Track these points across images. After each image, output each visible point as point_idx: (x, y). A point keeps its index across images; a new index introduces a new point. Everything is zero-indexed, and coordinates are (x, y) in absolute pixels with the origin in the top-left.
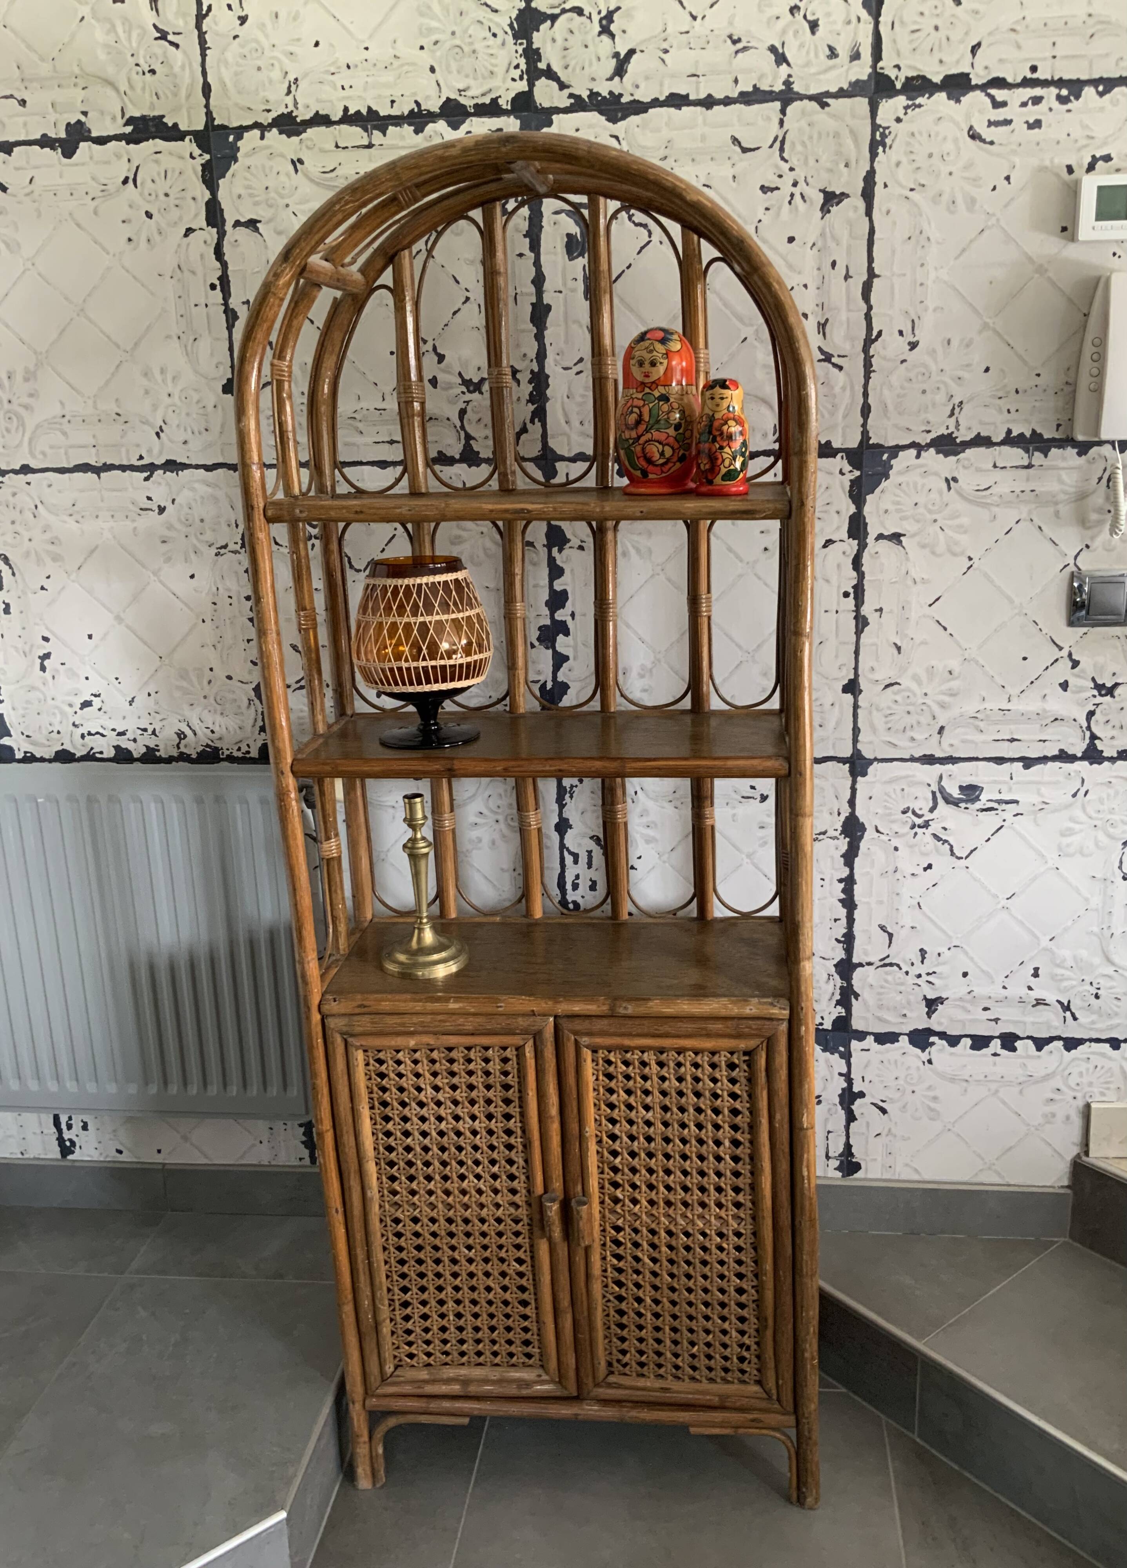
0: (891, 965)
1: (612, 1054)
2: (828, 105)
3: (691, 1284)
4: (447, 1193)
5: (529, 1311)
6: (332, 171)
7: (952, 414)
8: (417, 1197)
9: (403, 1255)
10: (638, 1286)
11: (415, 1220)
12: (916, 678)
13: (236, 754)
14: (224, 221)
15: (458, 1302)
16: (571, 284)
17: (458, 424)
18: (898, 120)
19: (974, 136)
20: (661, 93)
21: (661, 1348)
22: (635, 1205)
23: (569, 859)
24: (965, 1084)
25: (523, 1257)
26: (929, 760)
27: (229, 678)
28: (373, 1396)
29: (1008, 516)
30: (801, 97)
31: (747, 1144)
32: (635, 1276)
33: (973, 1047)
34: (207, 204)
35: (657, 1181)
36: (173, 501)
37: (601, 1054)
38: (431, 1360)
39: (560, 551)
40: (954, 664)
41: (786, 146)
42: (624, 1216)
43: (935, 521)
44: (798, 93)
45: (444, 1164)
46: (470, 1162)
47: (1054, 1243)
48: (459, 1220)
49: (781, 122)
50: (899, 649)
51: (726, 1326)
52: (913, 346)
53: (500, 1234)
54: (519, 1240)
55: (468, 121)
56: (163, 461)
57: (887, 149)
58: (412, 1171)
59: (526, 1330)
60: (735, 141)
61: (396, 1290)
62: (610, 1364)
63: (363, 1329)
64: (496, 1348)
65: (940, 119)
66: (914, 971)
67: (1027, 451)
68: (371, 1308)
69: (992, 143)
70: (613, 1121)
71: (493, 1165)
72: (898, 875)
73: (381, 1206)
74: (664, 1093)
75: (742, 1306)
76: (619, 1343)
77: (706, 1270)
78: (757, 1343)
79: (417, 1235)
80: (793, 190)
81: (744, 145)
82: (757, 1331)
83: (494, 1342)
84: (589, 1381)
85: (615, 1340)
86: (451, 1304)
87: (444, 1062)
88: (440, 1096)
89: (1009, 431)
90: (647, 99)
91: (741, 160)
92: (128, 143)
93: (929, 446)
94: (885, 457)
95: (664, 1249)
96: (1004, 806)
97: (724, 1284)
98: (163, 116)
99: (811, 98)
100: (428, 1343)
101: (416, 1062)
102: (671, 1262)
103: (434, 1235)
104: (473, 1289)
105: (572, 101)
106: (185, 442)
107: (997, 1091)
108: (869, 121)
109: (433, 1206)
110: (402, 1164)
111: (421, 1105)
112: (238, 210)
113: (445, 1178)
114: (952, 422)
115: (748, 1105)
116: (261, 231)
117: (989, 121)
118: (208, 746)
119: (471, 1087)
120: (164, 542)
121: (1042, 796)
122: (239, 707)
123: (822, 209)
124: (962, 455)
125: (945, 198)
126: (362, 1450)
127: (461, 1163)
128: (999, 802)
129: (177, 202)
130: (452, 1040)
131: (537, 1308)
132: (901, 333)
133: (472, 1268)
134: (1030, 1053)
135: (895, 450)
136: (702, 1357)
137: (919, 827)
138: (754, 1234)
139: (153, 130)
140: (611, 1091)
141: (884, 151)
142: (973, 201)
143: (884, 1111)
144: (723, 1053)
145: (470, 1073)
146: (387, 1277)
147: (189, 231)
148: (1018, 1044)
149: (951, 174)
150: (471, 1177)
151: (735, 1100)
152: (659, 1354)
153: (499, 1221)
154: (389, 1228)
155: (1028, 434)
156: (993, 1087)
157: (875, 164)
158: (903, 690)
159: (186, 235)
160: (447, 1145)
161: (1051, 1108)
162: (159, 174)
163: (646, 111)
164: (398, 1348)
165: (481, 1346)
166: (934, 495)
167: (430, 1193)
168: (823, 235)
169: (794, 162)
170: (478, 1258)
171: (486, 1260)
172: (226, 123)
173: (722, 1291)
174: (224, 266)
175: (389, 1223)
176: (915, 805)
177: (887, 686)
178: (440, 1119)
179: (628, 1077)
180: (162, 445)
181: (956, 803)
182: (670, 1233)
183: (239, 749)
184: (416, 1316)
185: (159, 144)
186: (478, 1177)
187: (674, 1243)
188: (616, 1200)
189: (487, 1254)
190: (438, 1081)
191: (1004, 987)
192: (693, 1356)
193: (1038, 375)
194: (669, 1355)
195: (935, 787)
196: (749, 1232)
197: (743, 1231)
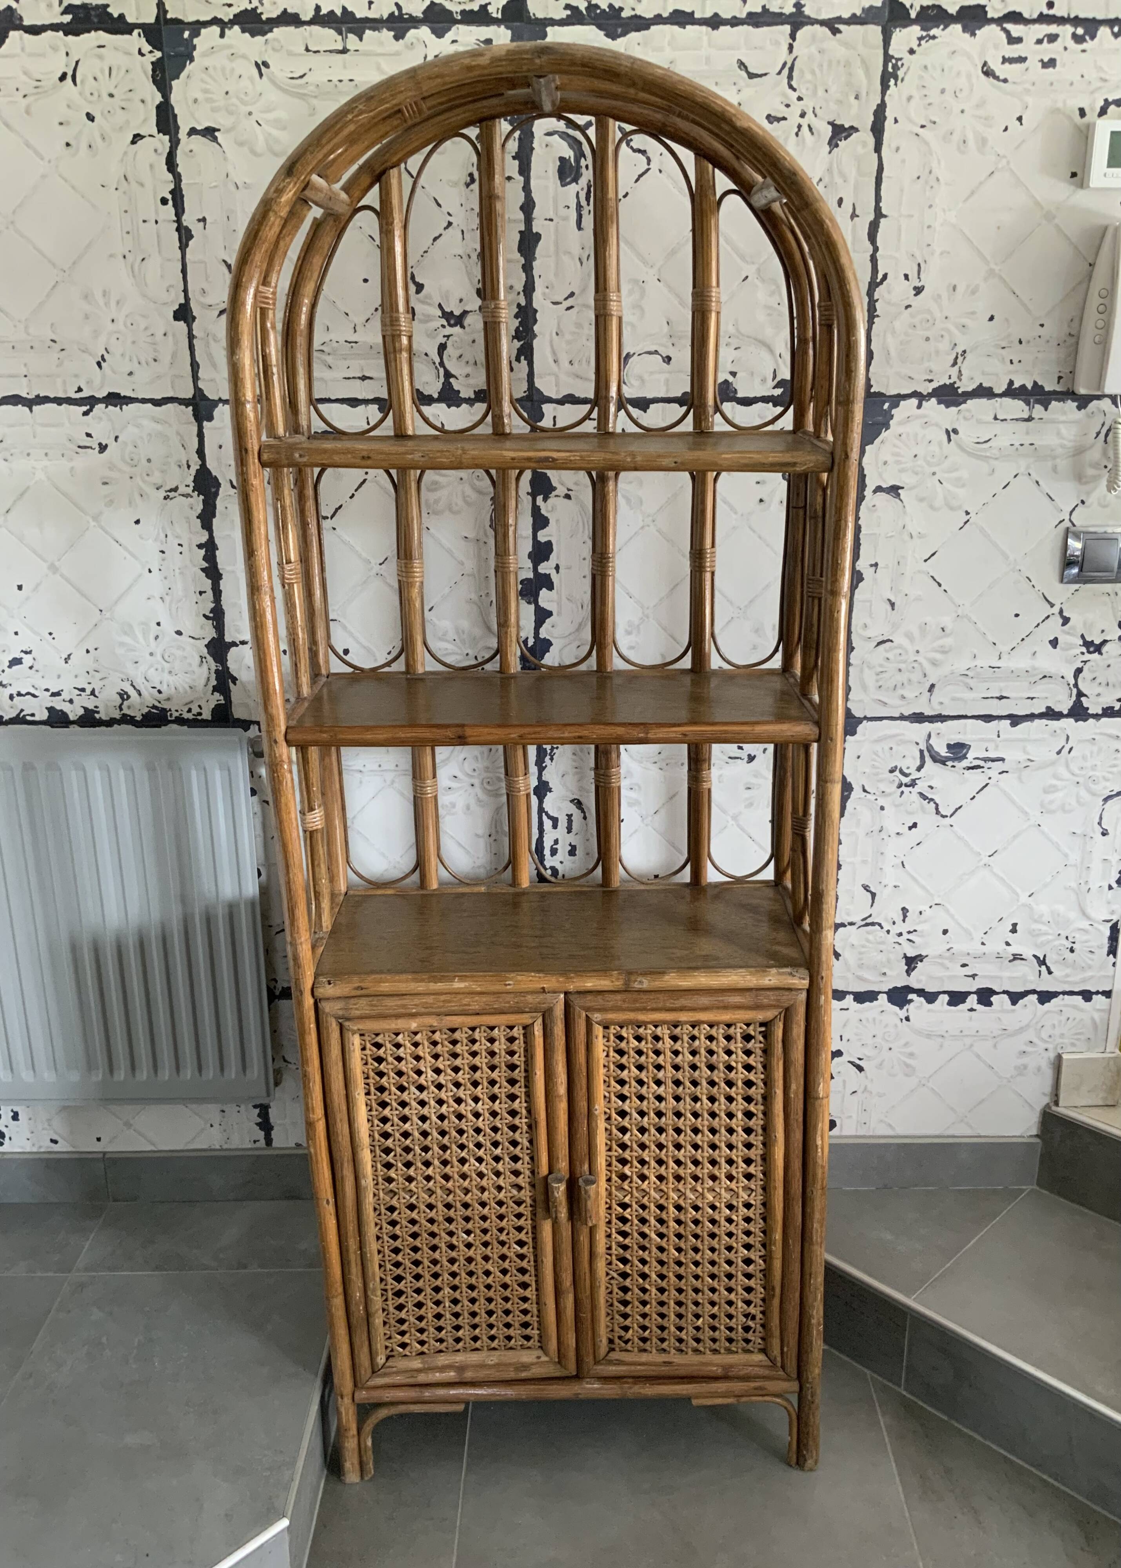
0: (873, 924)
1: (625, 1029)
2: (840, 32)
3: (698, 1257)
4: (447, 1178)
5: (530, 1293)
6: (301, 77)
7: (955, 363)
8: (414, 1183)
9: (398, 1244)
10: (643, 1262)
11: (412, 1207)
12: (909, 636)
13: (186, 716)
14: (177, 128)
15: (454, 1288)
16: (563, 212)
17: (437, 360)
18: (912, 52)
19: (988, 73)
20: (665, 9)
21: (665, 1323)
22: (643, 1181)
23: (548, 824)
24: (940, 1040)
25: (524, 1239)
26: (918, 718)
27: (179, 633)
28: (362, 1388)
29: (1005, 471)
30: (813, 22)
31: (761, 1115)
32: (641, 1252)
33: (950, 1003)
34: (158, 107)
35: (667, 1156)
36: (116, 438)
37: (612, 1030)
38: (425, 1349)
39: (545, 499)
40: (947, 621)
41: (795, 74)
42: (631, 1193)
43: (934, 474)
44: (809, 17)
45: (444, 1148)
46: (471, 1146)
47: (1022, 1191)
48: (458, 1205)
49: (791, 48)
50: (893, 605)
51: (732, 1296)
52: (918, 290)
53: (501, 1217)
54: (522, 1222)
55: (454, 28)
56: (105, 394)
57: (899, 82)
58: (410, 1157)
59: (525, 1312)
60: (742, 65)
61: (390, 1280)
62: (611, 1341)
63: (354, 1321)
64: (493, 1332)
65: (954, 52)
66: (895, 930)
67: (1028, 404)
68: (363, 1300)
69: (1005, 81)
70: (623, 1098)
71: (496, 1148)
72: (883, 835)
73: (375, 1195)
74: (676, 1068)
75: (749, 1276)
76: (622, 1320)
77: (715, 1243)
78: (763, 1313)
79: (413, 1222)
80: (801, 121)
81: (751, 70)
82: (763, 1300)
83: (491, 1326)
84: (589, 1359)
85: (617, 1317)
86: (447, 1290)
87: (446, 1043)
88: (442, 1079)
89: (1011, 383)
90: (649, 15)
91: (748, 86)
92: (66, 34)
93: (930, 395)
94: (886, 406)
95: (672, 1224)
96: (990, 764)
97: (732, 1256)
98: (108, 6)
99: (823, 23)
100: (421, 1331)
101: (416, 1045)
102: (679, 1236)
103: (431, 1221)
104: (471, 1274)
105: (569, 12)
106: (131, 374)
107: (972, 1046)
108: (881, 51)
109: (431, 1193)
110: (399, 1150)
111: (421, 1088)
112: (192, 115)
113: (445, 1163)
114: (954, 371)
115: (762, 1076)
116: (219, 140)
117: (1003, 57)
118: (154, 707)
119: (474, 1068)
120: (105, 483)
121: (1028, 754)
122: (190, 665)
123: (830, 143)
124: (963, 406)
125: (956, 137)
126: (350, 1444)
127: (462, 1147)
128: (986, 760)
129: (124, 104)
130: (456, 1021)
131: (537, 1290)
132: (906, 277)
133: (471, 1253)
134: (1005, 1007)
135: (897, 399)
136: (707, 1329)
137: (906, 785)
138: (764, 1204)
139: (96, 20)
140: (622, 1067)
141: (896, 84)
142: (984, 141)
143: (860, 1069)
144: (739, 1025)
145: (474, 1054)
146: (380, 1266)
147: (137, 138)
148: (994, 999)
149: (962, 112)
150: (472, 1161)
151: (749, 1072)
152: (662, 1328)
153: (500, 1203)
154: (383, 1217)
155: (1029, 386)
156: (968, 1041)
157: (887, 98)
158: (896, 648)
159: (133, 142)
160: (447, 1129)
161: (1025, 1060)
162: (102, 71)
163: (647, 28)
164: (390, 1338)
165: (477, 1331)
166: (934, 448)
167: (428, 1178)
168: (829, 170)
169: (802, 91)
170: (478, 1243)
171: (486, 1244)
172: (180, 17)
173: (729, 1263)
174: (177, 178)
175: (383, 1211)
176: (903, 764)
177: (879, 644)
178: (440, 1102)
179: (640, 1053)
180: (104, 377)
181: (943, 761)
182: (679, 1208)
183: (190, 711)
184: (410, 1305)
185: (100, 36)
186: (480, 1160)
187: (682, 1218)
188: (623, 1177)
189: (487, 1238)
190: (440, 1064)
191: (983, 944)
192: (698, 1329)
193: (1042, 325)
194: (673, 1329)
195: (923, 746)
196: (759, 1202)
197: (753, 1202)
